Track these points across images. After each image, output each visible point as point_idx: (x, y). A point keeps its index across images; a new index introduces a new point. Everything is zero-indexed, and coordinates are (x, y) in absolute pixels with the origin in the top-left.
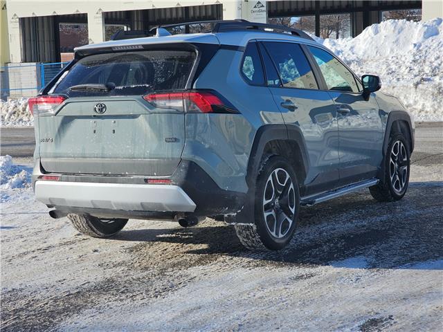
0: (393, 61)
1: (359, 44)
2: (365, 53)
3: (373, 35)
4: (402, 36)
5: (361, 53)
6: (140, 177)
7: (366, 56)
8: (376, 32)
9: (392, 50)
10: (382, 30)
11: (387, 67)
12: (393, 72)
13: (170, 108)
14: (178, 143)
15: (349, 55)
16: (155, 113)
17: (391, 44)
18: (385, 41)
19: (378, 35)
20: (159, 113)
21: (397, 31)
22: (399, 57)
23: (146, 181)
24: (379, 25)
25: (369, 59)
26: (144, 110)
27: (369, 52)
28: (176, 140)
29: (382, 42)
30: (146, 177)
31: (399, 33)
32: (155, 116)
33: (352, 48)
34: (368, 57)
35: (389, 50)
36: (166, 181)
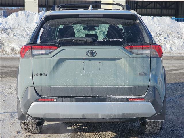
0: (27, 29)
1: (9, 21)
2: (13, 25)
3: (15, 17)
4: (29, 18)
5: (11, 25)
6: (124, 97)
7: (14, 26)
8: (17, 16)
9: (26, 25)
10: (20, 15)
11: (26, 32)
12: (29, 34)
13: (142, 54)
14: (147, 76)
15: (5, 25)
16: (133, 57)
17: (25, 22)
18: (22, 20)
19: (18, 17)
20: (136, 57)
21: (26, 16)
22: (30, 28)
23: (128, 100)
24: (18, 13)
25: (15, 28)
26: (126, 55)
27: (15, 25)
28: (145, 74)
29: (20, 20)
30: (128, 97)
31: (28, 17)
32: (133, 59)
33: (6, 22)
34: (15, 27)
35: (24, 24)
36: (141, 99)
